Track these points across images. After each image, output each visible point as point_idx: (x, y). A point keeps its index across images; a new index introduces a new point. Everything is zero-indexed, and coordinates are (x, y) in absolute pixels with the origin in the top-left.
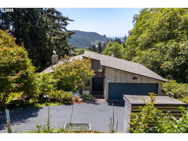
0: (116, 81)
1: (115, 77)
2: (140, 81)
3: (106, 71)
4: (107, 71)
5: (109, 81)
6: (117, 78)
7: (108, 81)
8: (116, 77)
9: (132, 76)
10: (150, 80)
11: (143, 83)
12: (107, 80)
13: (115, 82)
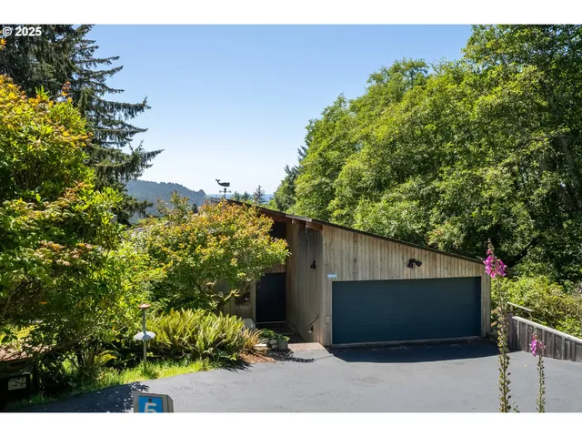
0: (355, 274)
1: (352, 261)
2: (428, 273)
3: (324, 242)
4: (328, 243)
5: (333, 276)
6: (359, 264)
7: (329, 276)
8: (355, 261)
9: (405, 257)
10: (456, 265)
11: (439, 277)
12: (327, 273)
13: (352, 279)
